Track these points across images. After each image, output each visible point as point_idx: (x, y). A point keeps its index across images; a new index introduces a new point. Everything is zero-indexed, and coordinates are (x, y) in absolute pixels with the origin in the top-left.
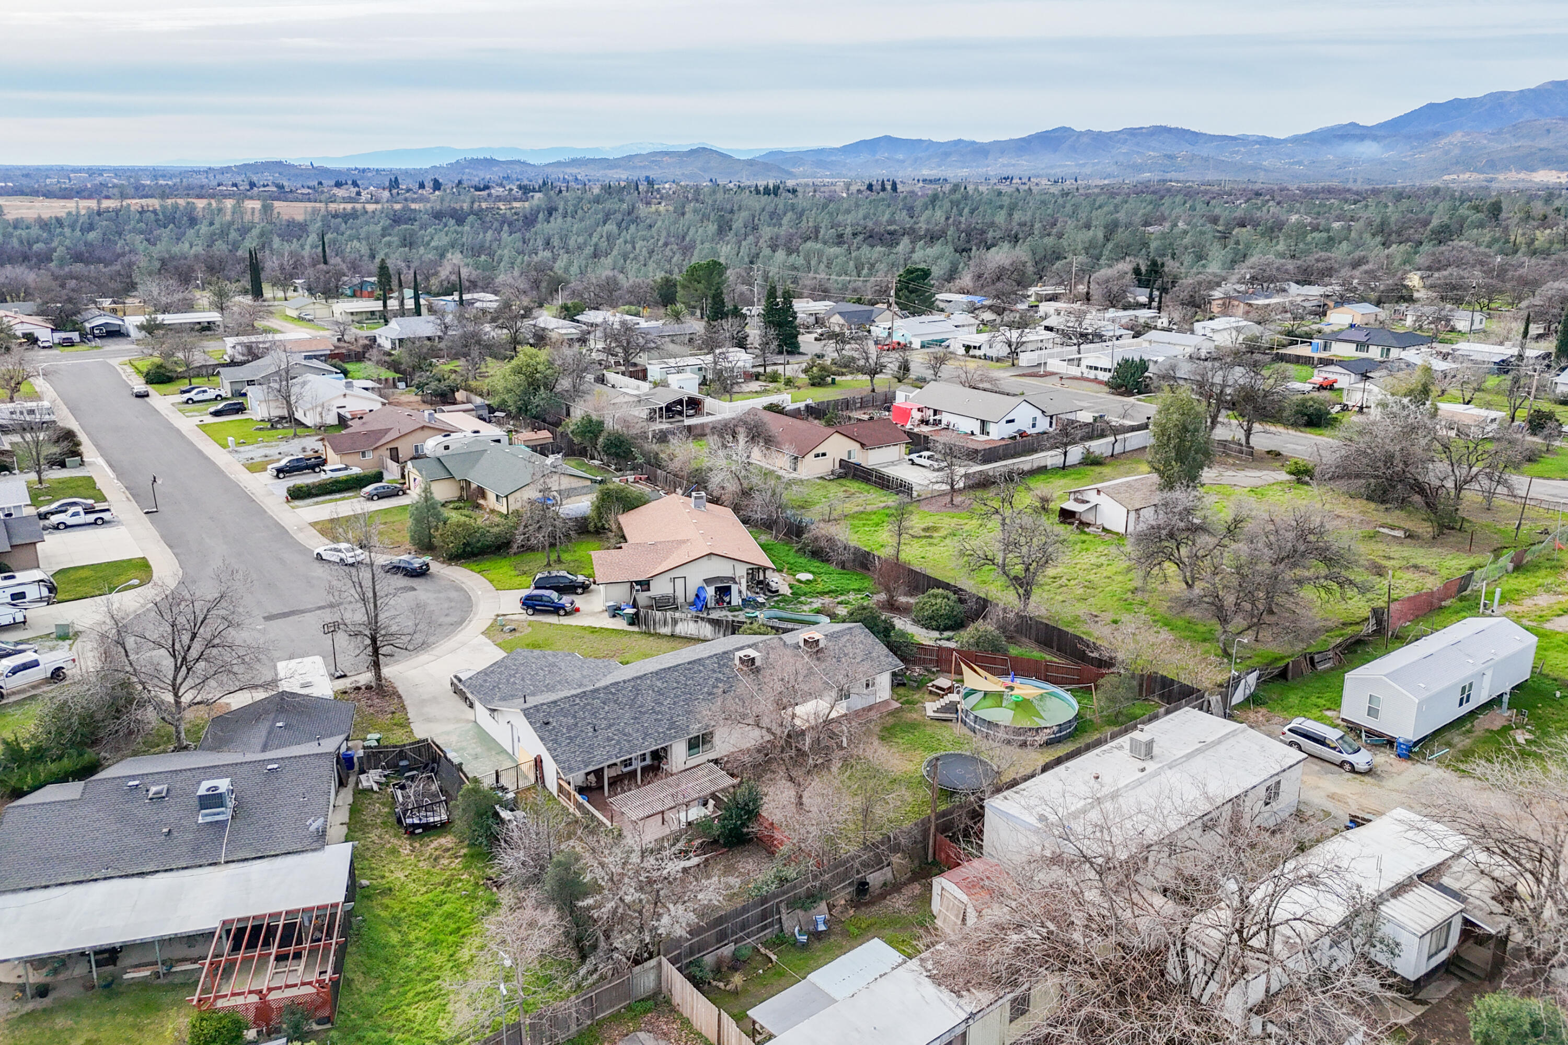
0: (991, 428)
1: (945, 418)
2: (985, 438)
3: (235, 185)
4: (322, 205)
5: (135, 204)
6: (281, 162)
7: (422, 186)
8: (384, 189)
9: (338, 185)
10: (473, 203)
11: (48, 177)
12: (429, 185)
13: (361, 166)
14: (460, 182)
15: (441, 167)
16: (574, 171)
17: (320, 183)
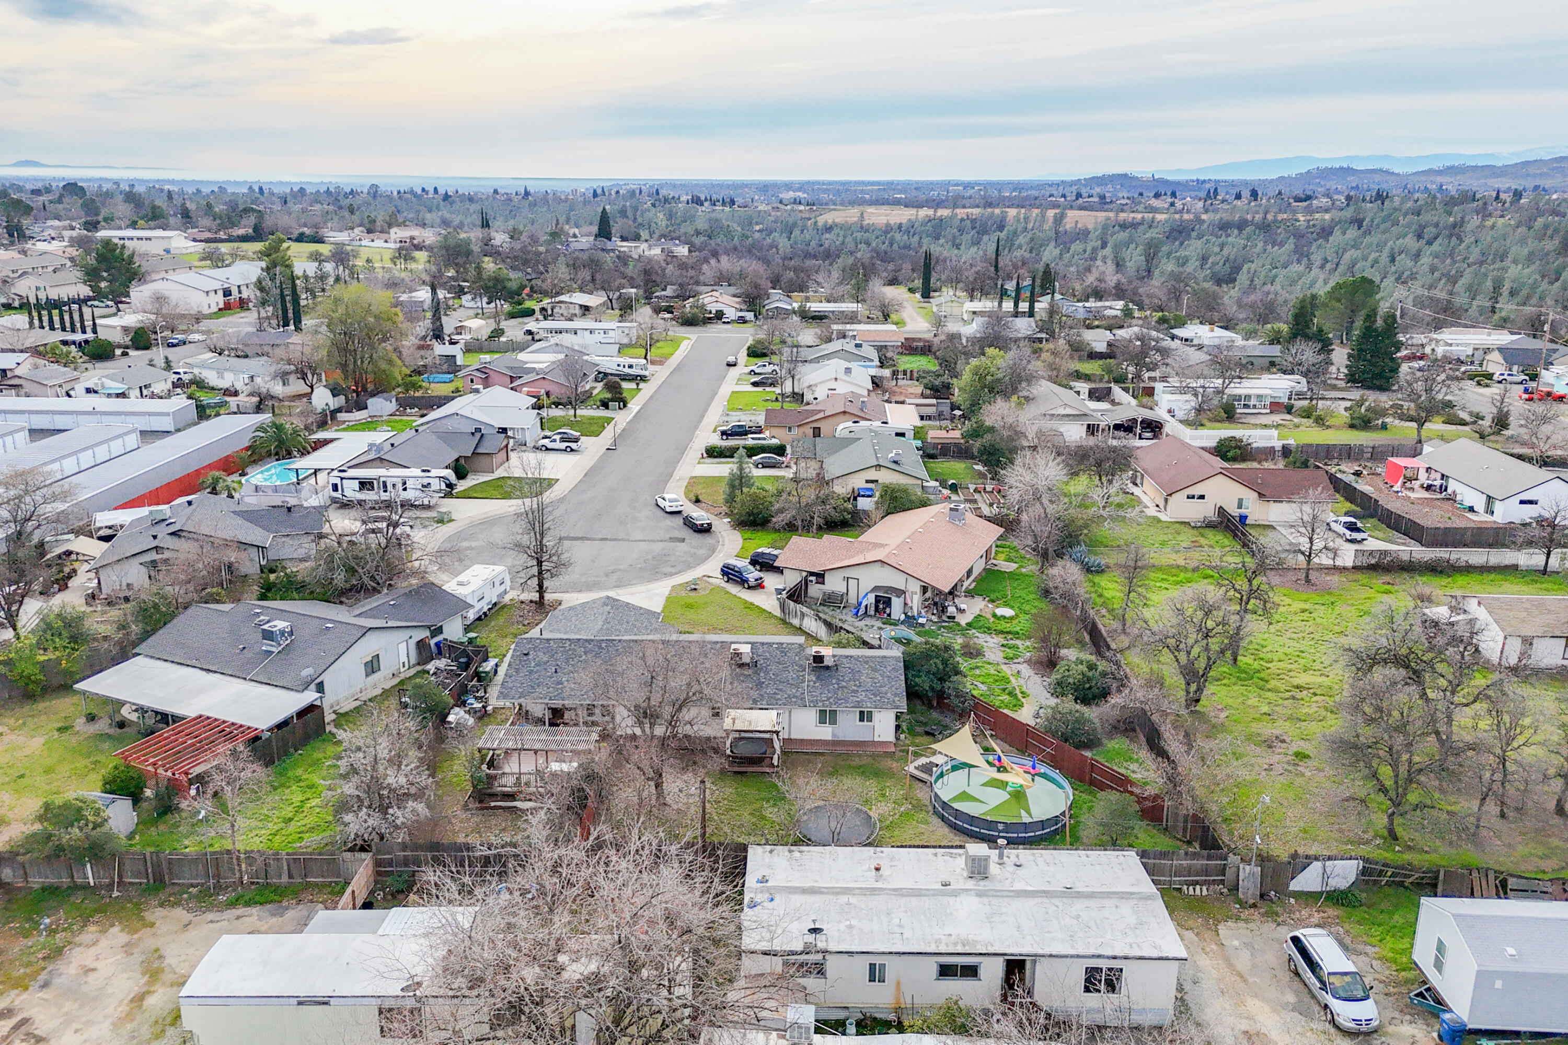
0: (1498, 507)
1: (1452, 486)
2: (1488, 518)
3: (1064, 196)
4: (1111, 214)
5: (961, 213)
6: (1126, 175)
7: (1238, 197)
8: (1200, 199)
9: (1157, 196)
10: (1266, 213)
11: (932, 190)
12: (1246, 194)
13: (1202, 178)
14: (1280, 193)
15: (1289, 177)
16: (1439, 179)
17: (1141, 194)
